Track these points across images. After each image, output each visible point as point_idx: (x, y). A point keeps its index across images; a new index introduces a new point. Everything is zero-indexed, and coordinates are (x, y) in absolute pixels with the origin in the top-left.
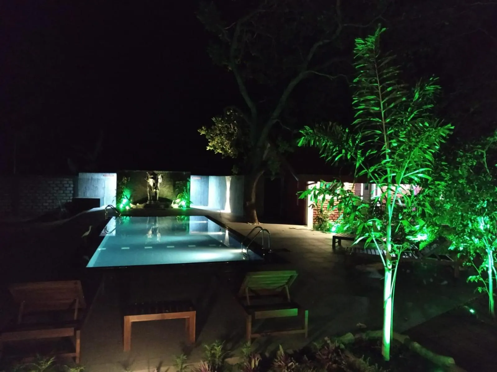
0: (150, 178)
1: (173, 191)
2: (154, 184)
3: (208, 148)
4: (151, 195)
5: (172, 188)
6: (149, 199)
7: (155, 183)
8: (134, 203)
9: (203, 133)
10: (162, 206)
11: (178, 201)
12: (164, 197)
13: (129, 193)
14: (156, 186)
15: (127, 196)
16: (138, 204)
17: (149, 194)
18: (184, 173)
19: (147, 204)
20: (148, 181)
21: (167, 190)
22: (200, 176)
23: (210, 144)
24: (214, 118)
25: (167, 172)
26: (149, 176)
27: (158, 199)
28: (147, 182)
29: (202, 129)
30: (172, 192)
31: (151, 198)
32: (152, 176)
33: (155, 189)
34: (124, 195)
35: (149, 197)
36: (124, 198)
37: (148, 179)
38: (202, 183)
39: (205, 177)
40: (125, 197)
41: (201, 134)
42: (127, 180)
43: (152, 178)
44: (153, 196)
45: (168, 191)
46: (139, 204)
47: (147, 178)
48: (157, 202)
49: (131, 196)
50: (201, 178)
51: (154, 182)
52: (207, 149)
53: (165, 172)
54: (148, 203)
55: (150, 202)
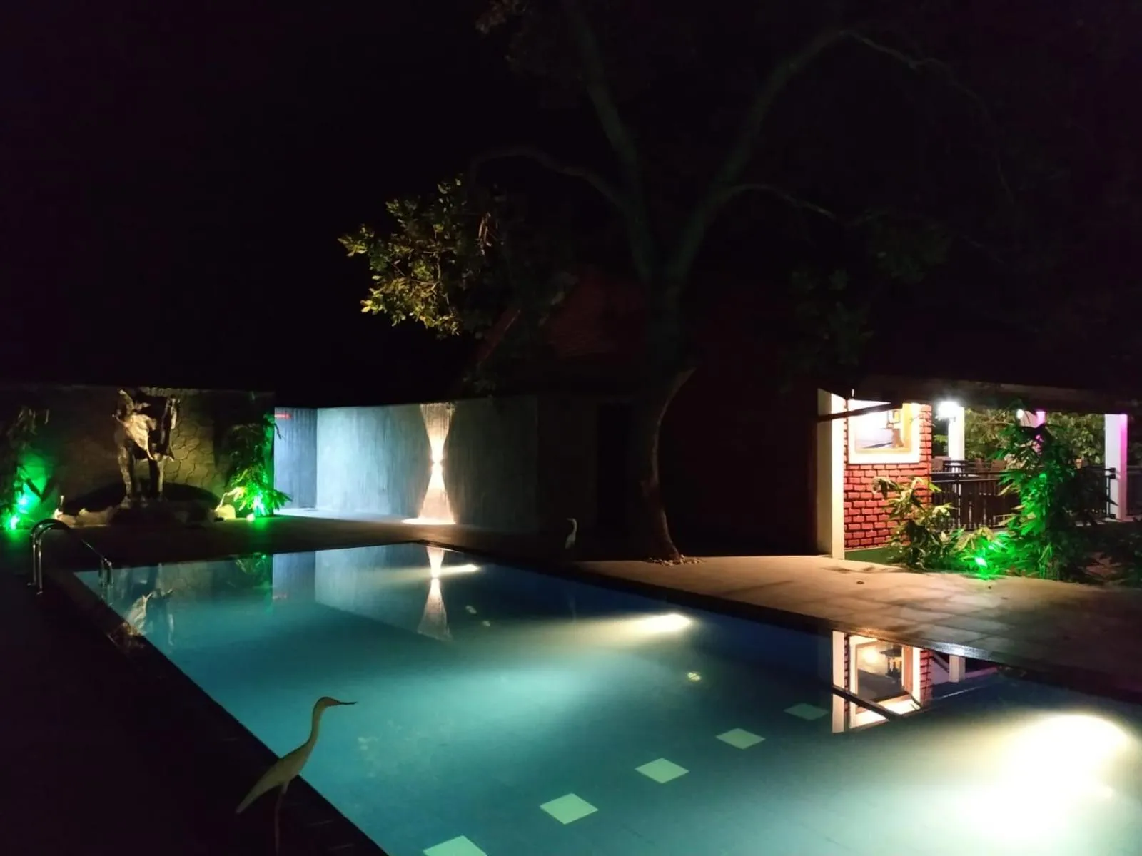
0: (135, 411)
1: (212, 461)
2: (153, 436)
3: (368, 306)
4: (137, 475)
5: (208, 448)
6: (128, 489)
7: (158, 427)
8: (69, 509)
9: (360, 249)
10: (183, 516)
11: (238, 492)
12: (181, 480)
13: (41, 469)
14: (162, 442)
15: (34, 482)
16: (83, 512)
17: (126, 474)
18: (253, 397)
19: (121, 510)
20: (127, 425)
21: (192, 456)
22: (289, 410)
23: (376, 293)
24: (396, 201)
25: (191, 392)
26: (132, 406)
27: (161, 488)
28: (123, 426)
29: (358, 237)
30: (208, 465)
31: (139, 489)
32: (146, 405)
33: (158, 451)
34: (20, 480)
35: (128, 483)
36: (21, 489)
37: (124, 416)
38: (295, 434)
39: (305, 412)
40: (26, 487)
41: (351, 254)
42: (40, 420)
43: (143, 412)
44: (142, 481)
45: (195, 462)
46: (89, 510)
47: (119, 413)
48: (160, 500)
49: (50, 486)
50: (291, 416)
51: (154, 428)
52: (365, 310)
53: (185, 390)
54: (125, 504)
55: (135, 505)
